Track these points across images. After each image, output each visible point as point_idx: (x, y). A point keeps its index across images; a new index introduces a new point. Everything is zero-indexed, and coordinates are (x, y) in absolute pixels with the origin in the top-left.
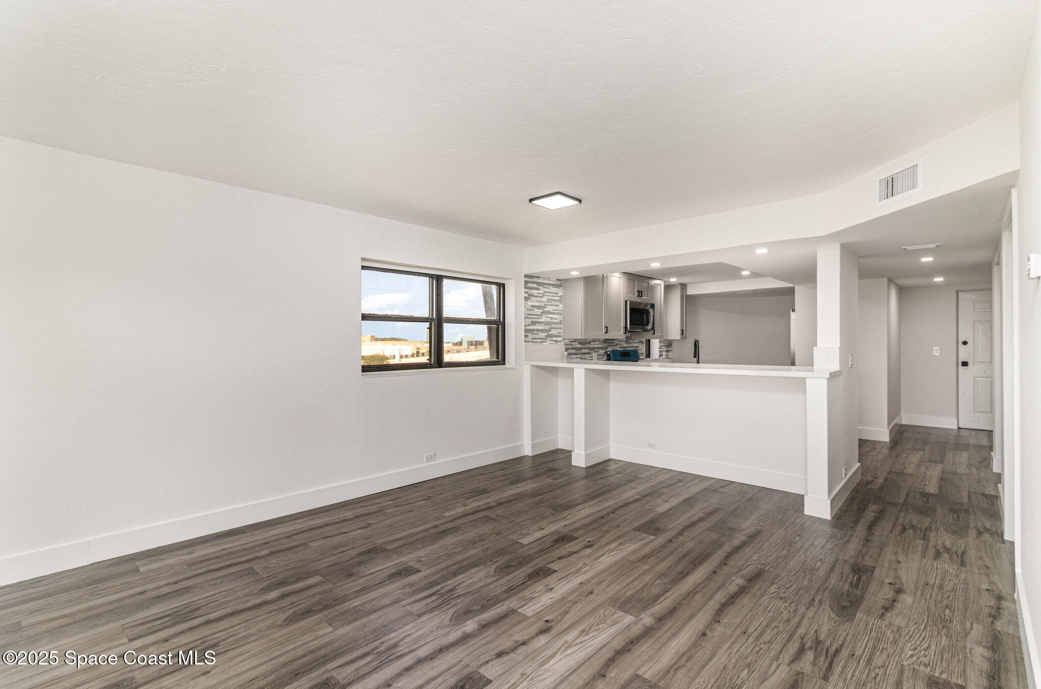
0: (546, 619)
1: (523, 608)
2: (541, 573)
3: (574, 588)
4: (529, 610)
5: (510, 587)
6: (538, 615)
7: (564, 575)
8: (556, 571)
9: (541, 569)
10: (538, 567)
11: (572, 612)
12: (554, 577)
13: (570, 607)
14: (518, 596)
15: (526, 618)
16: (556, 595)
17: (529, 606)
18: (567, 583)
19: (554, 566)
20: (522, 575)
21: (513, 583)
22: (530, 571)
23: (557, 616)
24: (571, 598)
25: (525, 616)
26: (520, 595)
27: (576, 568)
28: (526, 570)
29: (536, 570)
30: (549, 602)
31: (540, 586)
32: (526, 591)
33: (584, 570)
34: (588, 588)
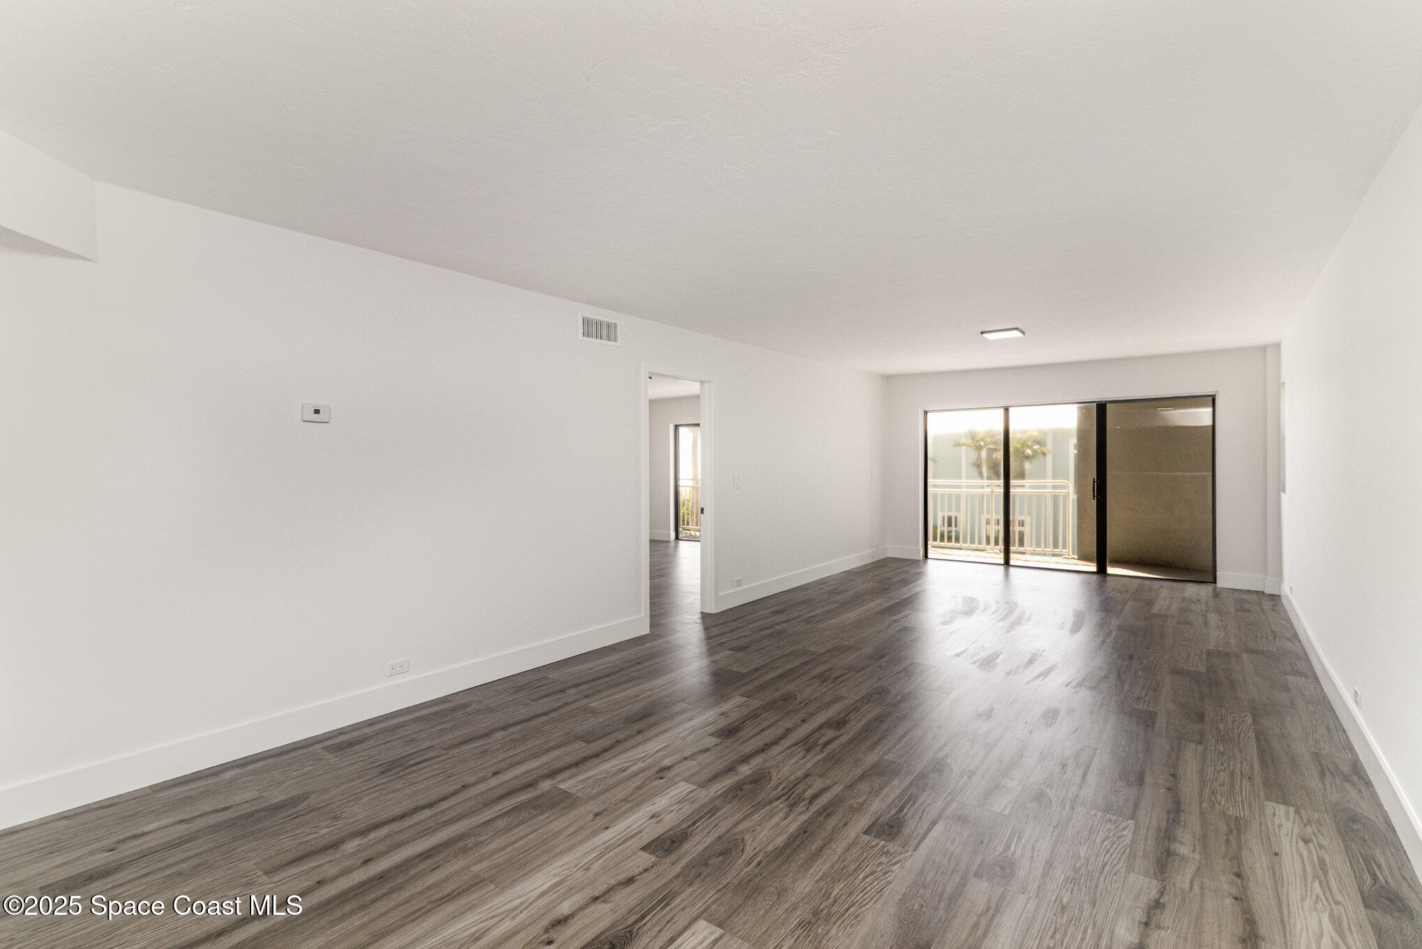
0: (663, 780)
1: (690, 790)
2: (668, 843)
3: (621, 819)
4: (683, 788)
5: (712, 815)
6: (672, 783)
7: (630, 843)
8: (642, 849)
9: (668, 851)
10: (673, 857)
11: (630, 790)
12: (646, 839)
13: (632, 794)
14: (700, 804)
15: (686, 780)
16: (647, 809)
17: (683, 793)
18: (628, 828)
19: (646, 859)
20: (698, 838)
21: (710, 823)
22: (687, 846)
23: (649, 784)
24: (628, 805)
25: (687, 782)
26: (696, 805)
27: (606, 857)
28: (693, 848)
29: (677, 848)
30: (657, 800)
31: (670, 820)
32: (690, 811)
33: (594, 855)
34: (600, 822)
